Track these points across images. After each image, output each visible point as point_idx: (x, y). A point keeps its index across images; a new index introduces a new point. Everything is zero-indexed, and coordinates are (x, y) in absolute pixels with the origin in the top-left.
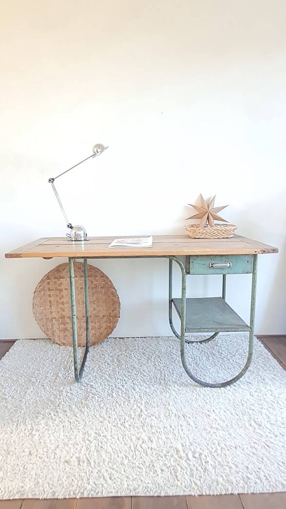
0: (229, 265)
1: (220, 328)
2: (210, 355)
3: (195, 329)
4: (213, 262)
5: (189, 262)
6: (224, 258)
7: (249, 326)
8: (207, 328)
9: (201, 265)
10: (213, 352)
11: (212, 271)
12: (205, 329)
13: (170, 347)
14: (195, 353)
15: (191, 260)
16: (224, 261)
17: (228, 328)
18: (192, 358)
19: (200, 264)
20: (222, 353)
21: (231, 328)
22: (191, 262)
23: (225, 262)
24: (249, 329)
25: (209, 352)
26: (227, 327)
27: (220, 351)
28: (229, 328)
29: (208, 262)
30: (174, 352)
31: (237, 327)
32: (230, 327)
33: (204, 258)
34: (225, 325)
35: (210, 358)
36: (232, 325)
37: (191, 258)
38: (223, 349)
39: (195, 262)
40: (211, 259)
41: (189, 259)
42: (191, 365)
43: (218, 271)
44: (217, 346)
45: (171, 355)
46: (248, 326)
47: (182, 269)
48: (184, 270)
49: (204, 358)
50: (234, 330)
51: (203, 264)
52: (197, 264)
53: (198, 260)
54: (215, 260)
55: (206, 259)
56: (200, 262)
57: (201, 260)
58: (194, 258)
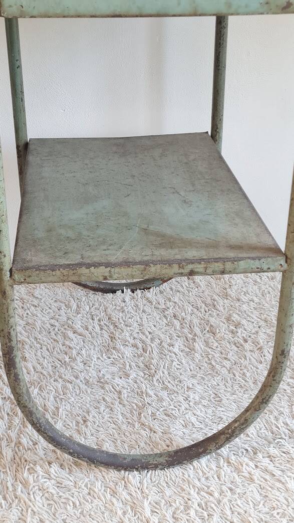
1: (163, 262)
2: (197, 330)
3: (53, 268)
7: (283, 249)
8: (108, 265)
10: (212, 320)
12: (97, 265)
13: (68, 306)
14: (148, 326)
17: (192, 262)
18: (135, 346)
20: (238, 325)
21: (208, 261)
24: (283, 262)
25: (196, 321)
26: (192, 254)
27: (235, 317)
28: (200, 261)
30: (78, 326)
31: (231, 254)
32: (202, 254)
34: (189, 244)
35: (199, 345)
36: (215, 245)
38: (245, 307)
42: (127, 376)
44: (226, 296)
45: (65, 336)
46: (277, 251)
49: (179, 345)
50: (219, 266)
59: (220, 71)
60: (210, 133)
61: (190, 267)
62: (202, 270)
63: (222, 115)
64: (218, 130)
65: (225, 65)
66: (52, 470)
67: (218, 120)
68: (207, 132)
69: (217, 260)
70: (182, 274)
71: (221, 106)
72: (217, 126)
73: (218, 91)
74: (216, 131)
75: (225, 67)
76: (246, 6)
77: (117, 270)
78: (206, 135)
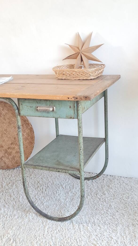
0: (51, 109)
4: (38, 105)
6: (48, 103)
8: (42, 166)
9: (29, 107)
12: (40, 166)
16: (48, 105)
21: (62, 169)
22: (20, 104)
29: (34, 105)
33: (31, 101)
37: (20, 101)
39: (24, 104)
40: (37, 102)
51: (30, 107)
52: (25, 106)
53: (26, 102)
54: (41, 104)
55: (32, 102)
56: (28, 104)
57: (28, 102)
58: (23, 100)
59: (106, 122)
61: (58, 170)
62: (61, 171)
66: (33, 215)
69: (64, 169)
70: (57, 171)
71: (107, 131)
76: (63, 117)
77: (43, 168)
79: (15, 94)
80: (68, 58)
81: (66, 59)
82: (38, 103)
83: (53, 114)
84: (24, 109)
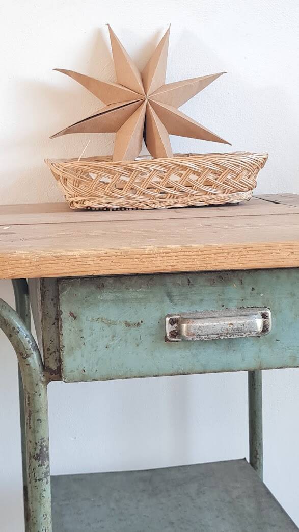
0: (259, 323)
4: (176, 311)
5: (58, 313)
6: (233, 291)
9: (120, 329)
11: (177, 356)
15: (65, 309)
16: (233, 305)
19: (110, 324)
22: (65, 315)
23: (243, 309)
29: (154, 310)
33: (131, 294)
37: (64, 296)
39: (88, 315)
40: (169, 295)
41: (57, 304)
43: (211, 355)
47: (22, 355)
48: (34, 360)
51: (128, 325)
52: (97, 326)
53: (106, 301)
54: (192, 303)
55: (140, 296)
56: (112, 312)
57: (115, 301)
58: (82, 292)
59: (256, 390)
60: (248, 460)
63: (262, 439)
64: (258, 456)
65: (261, 384)
67: (258, 445)
68: (245, 459)
71: (260, 428)
72: (257, 451)
73: (255, 412)
74: (255, 457)
75: (261, 386)
78: (244, 462)
79: (77, 253)
80: (79, 127)
81: (68, 131)
82: (176, 299)
83: (260, 351)
84: (87, 339)
